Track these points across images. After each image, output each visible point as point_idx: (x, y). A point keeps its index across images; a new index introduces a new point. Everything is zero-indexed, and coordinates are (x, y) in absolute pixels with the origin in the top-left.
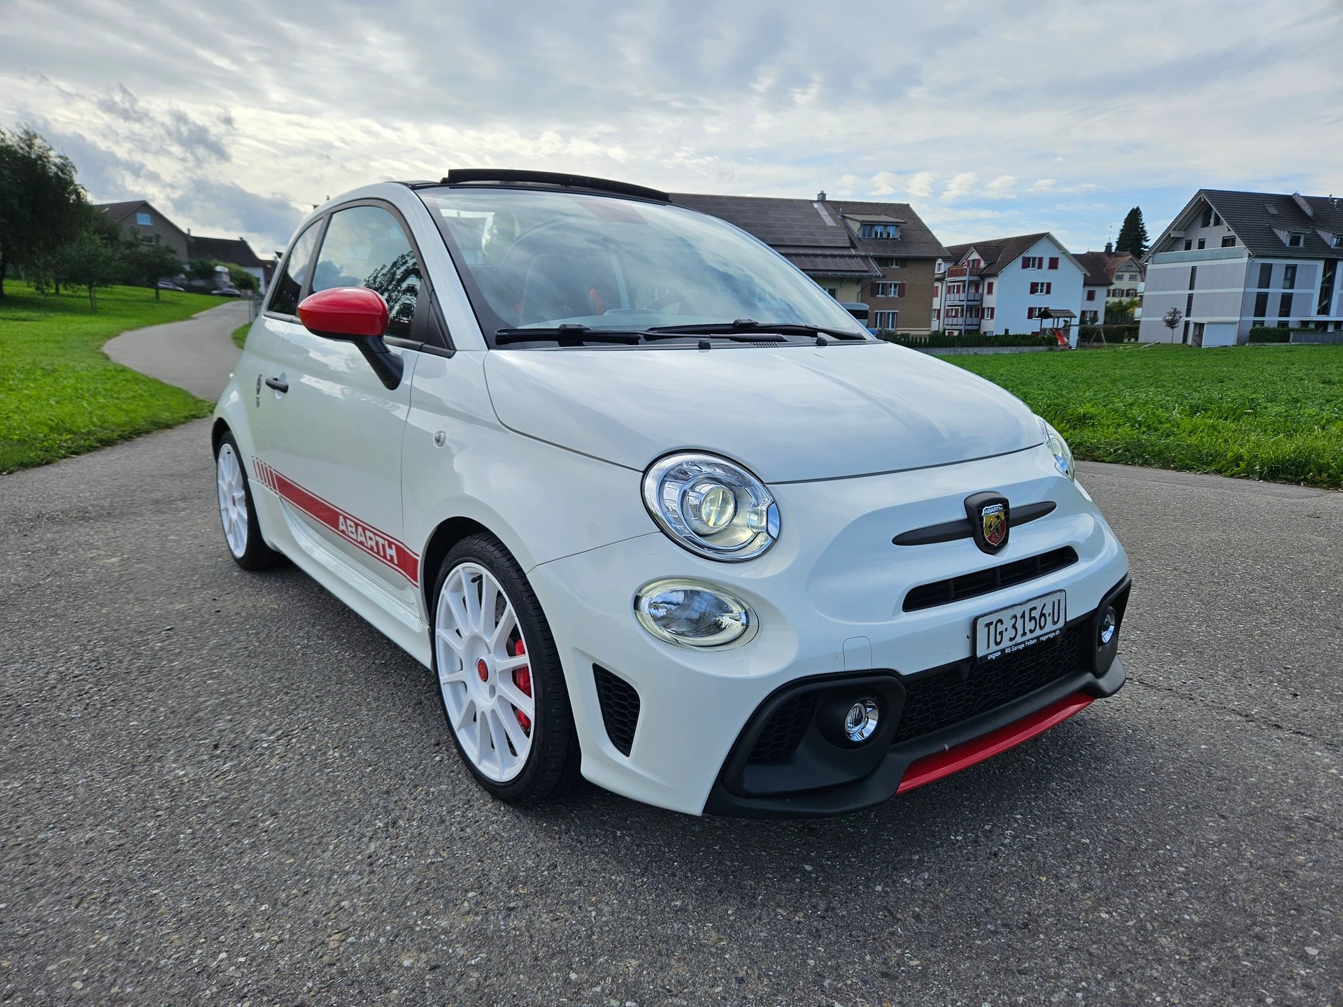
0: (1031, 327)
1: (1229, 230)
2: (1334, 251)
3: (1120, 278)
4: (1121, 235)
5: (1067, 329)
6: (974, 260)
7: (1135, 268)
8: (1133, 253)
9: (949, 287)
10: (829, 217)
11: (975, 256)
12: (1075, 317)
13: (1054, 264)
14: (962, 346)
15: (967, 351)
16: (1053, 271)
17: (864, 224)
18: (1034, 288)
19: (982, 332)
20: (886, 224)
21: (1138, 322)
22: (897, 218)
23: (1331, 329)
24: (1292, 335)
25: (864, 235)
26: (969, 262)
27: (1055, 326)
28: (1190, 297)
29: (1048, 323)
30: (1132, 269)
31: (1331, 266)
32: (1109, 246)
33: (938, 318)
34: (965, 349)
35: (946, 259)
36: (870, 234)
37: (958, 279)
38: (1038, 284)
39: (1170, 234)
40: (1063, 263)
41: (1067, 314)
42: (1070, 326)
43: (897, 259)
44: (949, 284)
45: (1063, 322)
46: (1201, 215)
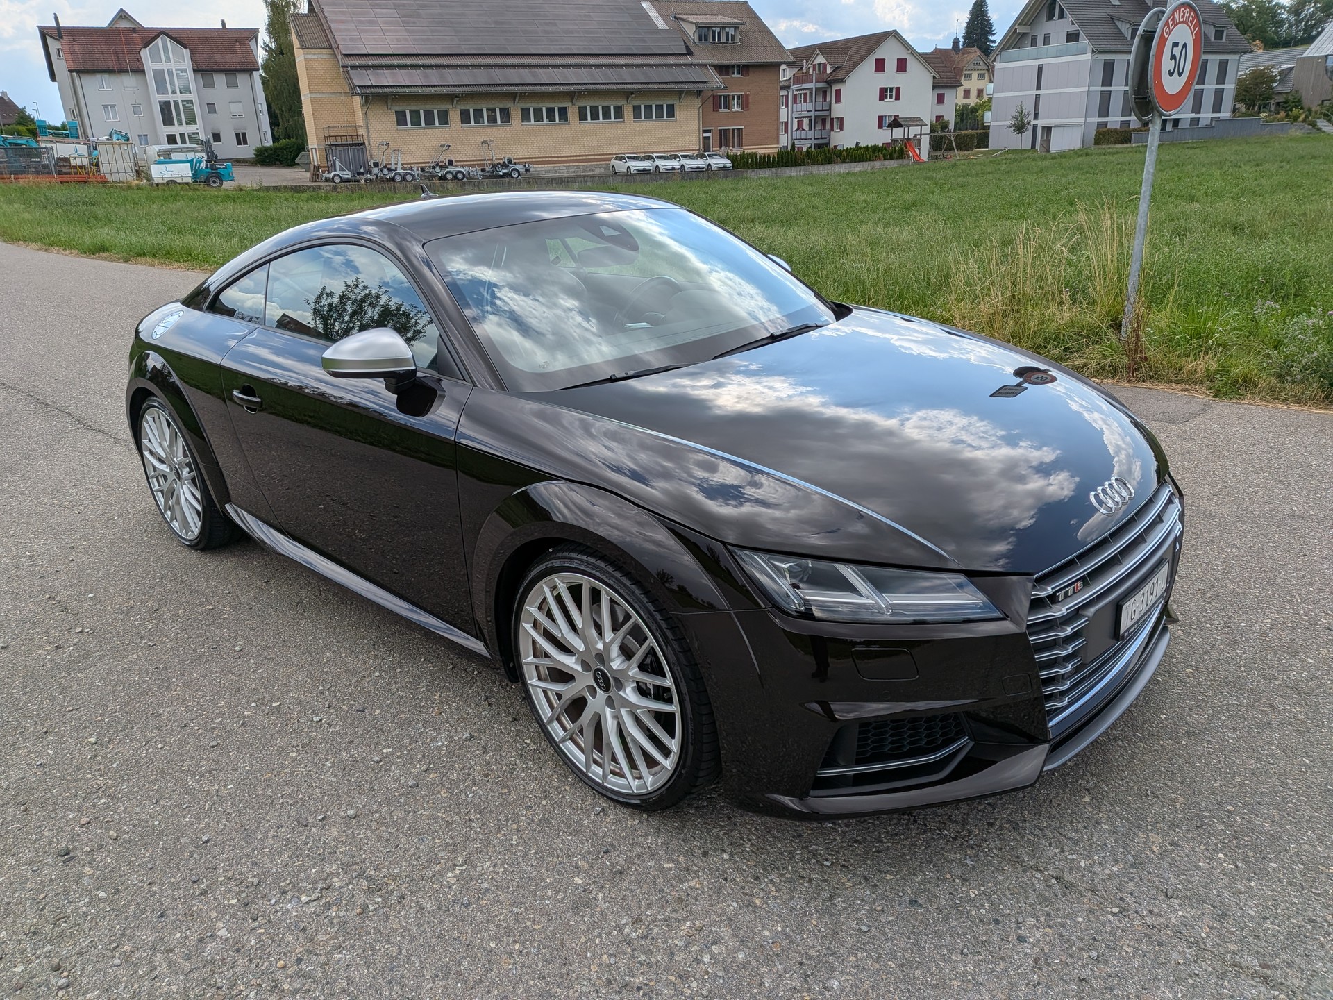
0: (882, 137)
1: (1073, 23)
3: (969, 77)
4: (967, 27)
5: (917, 140)
6: (819, 64)
7: (983, 66)
8: (980, 48)
9: (796, 95)
10: (660, 18)
11: (820, 59)
12: (926, 125)
13: (902, 66)
14: (814, 164)
15: (818, 169)
16: (901, 74)
17: (699, 26)
18: (883, 94)
19: (832, 146)
20: (723, 27)
21: (989, 127)
22: (734, 18)
23: (1169, 127)
24: (1133, 136)
25: (700, 39)
26: (814, 66)
27: (906, 137)
28: (1038, 97)
29: (899, 133)
30: (980, 67)
32: (956, 42)
33: (786, 132)
34: (816, 167)
35: (790, 65)
36: (706, 39)
37: (805, 86)
38: (887, 89)
39: (1016, 29)
40: (912, 64)
41: (919, 122)
42: (921, 135)
43: (738, 66)
44: (795, 93)
45: (914, 131)
46: (1046, 5)
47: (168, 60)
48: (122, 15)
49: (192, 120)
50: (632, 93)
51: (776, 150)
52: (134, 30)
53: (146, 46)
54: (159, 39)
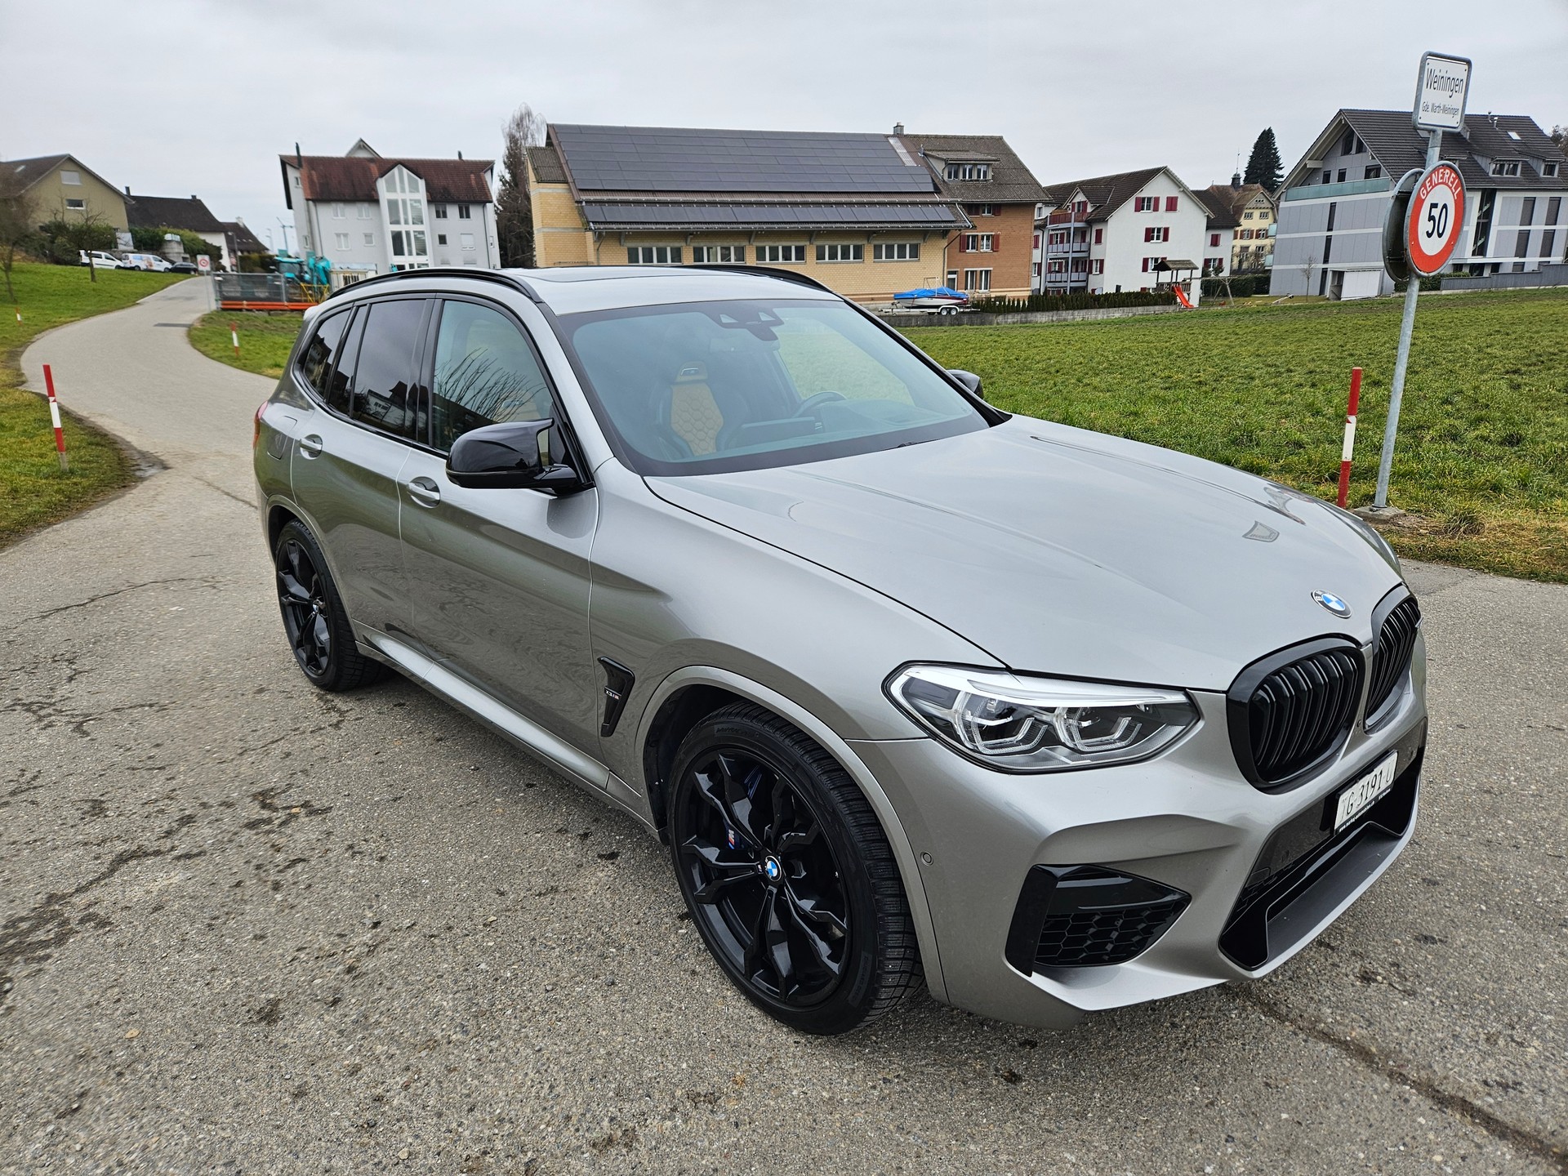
0: (1146, 282)
1: (1373, 158)
2: (1492, 180)
3: (1249, 216)
4: (1250, 163)
5: (1187, 286)
6: (1079, 203)
8: (1264, 185)
9: (1051, 235)
10: (908, 155)
11: (1080, 198)
12: (1196, 268)
13: (1172, 205)
14: (1067, 309)
15: (1073, 315)
16: (1171, 214)
17: (950, 163)
18: (1149, 235)
19: (1090, 291)
20: (975, 163)
21: (1270, 270)
22: (988, 154)
23: (1487, 273)
24: (1443, 282)
25: (950, 177)
27: (1174, 280)
28: (1329, 240)
29: (1165, 277)
30: (1263, 206)
31: (1488, 197)
32: (1236, 179)
33: (1039, 274)
34: (1071, 312)
35: (1047, 202)
36: (956, 176)
37: (1062, 226)
38: (1154, 229)
39: (1306, 165)
40: (1183, 203)
41: (1188, 265)
42: (1191, 279)
43: (989, 205)
44: (1051, 232)
45: (1183, 275)
46: (1341, 139)
47: (403, 190)
48: (362, 145)
49: (422, 251)
50: (874, 232)
51: (1029, 293)
52: (371, 160)
53: (382, 176)
54: (396, 170)
